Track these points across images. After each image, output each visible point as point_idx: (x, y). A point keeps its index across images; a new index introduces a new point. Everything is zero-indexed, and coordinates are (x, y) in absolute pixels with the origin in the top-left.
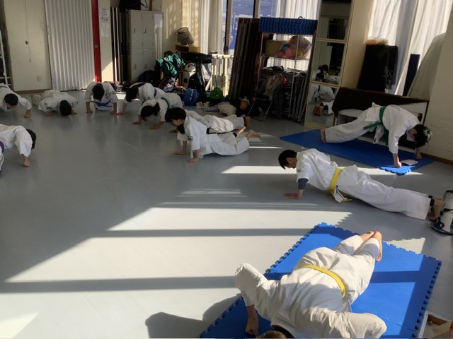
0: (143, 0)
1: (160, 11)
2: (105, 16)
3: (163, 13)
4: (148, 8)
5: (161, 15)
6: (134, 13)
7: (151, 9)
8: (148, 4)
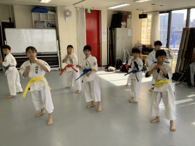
0: (122, 23)
1: (130, 27)
2: (104, 32)
3: (132, 29)
4: (125, 27)
5: (131, 30)
6: (118, 29)
7: (126, 27)
8: (125, 25)
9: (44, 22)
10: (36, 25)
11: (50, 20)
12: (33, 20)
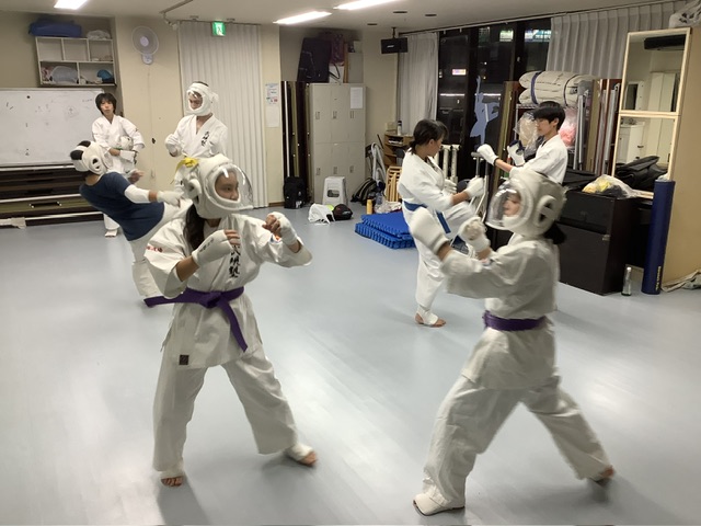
0: (333, 69)
1: (360, 83)
2: (272, 95)
4: (341, 79)
7: (345, 80)
8: (342, 73)
9: (73, 66)
10: (47, 77)
11: (95, 61)
12: (40, 60)
